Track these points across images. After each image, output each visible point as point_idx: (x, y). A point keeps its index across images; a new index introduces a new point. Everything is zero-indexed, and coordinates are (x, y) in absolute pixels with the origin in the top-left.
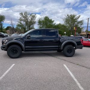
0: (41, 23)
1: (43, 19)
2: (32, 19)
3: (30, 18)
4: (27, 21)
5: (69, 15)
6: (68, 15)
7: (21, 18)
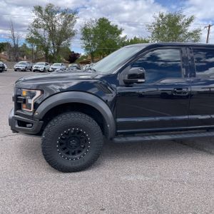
0: (90, 34)
1: (95, 25)
2: (65, 24)
3: (60, 22)
4: (54, 30)
5: (164, 16)
6: (161, 16)
7: (36, 21)
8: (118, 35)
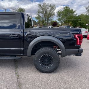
0: (61, 14)
1: (63, 10)
8: (73, 13)
